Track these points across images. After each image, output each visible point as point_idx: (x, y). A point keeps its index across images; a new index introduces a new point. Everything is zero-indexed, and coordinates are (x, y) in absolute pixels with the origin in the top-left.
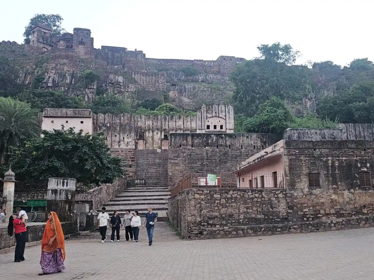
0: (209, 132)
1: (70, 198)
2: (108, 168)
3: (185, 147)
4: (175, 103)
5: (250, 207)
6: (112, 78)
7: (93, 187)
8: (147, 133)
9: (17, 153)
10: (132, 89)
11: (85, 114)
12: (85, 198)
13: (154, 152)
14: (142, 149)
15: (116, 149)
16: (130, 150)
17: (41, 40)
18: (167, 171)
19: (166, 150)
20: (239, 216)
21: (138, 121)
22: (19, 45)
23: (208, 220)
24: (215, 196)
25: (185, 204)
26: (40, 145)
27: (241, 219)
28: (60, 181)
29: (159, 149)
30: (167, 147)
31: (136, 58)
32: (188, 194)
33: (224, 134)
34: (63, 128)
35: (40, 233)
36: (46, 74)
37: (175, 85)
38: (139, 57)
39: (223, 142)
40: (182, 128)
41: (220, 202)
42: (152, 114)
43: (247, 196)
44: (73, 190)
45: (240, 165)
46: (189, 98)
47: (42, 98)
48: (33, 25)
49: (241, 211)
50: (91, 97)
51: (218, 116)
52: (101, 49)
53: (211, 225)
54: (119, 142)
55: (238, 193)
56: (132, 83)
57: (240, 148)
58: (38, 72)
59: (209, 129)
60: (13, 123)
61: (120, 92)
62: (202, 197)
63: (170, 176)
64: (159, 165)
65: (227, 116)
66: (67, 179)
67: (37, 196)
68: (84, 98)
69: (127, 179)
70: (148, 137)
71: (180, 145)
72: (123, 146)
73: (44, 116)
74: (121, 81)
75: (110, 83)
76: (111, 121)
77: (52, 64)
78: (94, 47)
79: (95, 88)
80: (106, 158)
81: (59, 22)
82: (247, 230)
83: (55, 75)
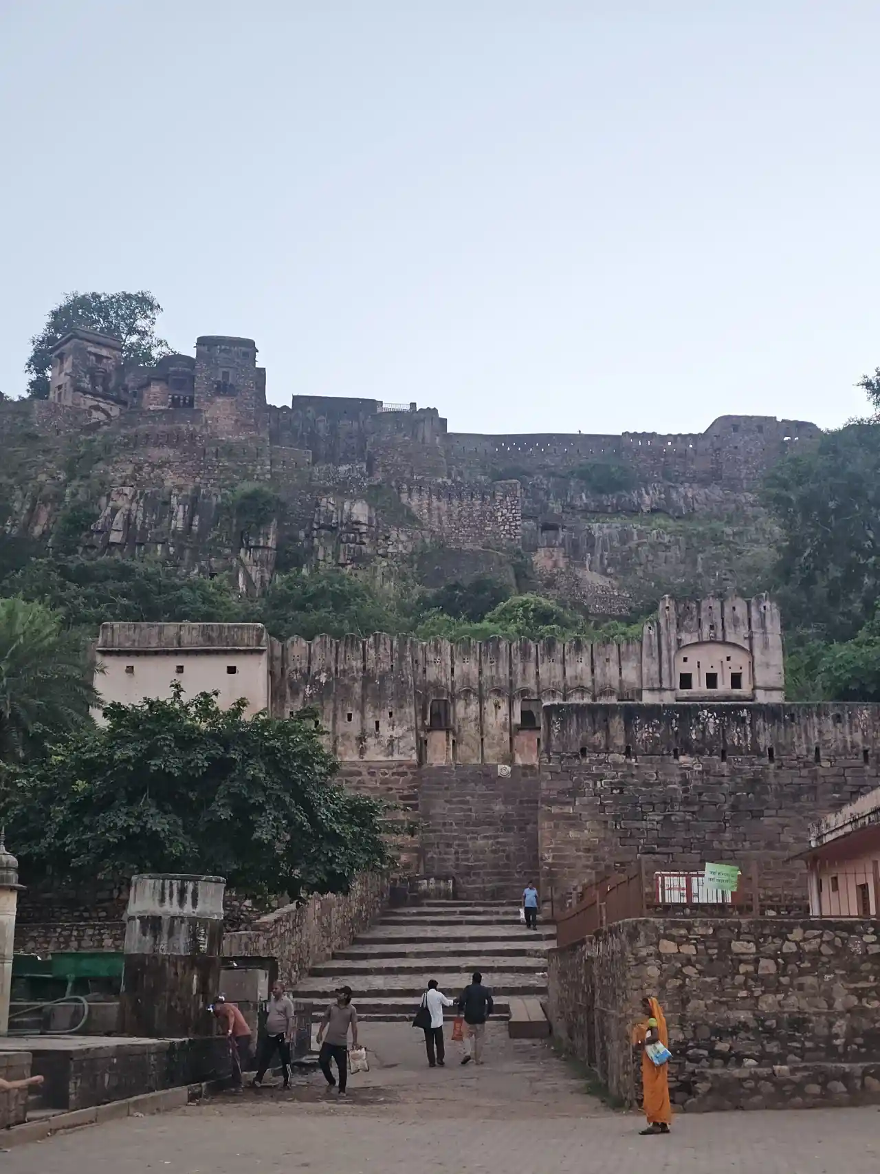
0: (687, 699)
1: (204, 948)
2: (335, 838)
3: (602, 756)
4: (555, 592)
5: (871, 989)
6: (331, 508)
7: (274, 904)
8: (460, 705)
9: (19, 785)
10: (400, 547)
11: (242, 639)
12: (246, 949)
13: (486, 775)
14: (443, 763)
15: (353, 763)
16: (401, 770)
17: (86, 384)
18: (534, 844)
19: (532, 767)
20: (831, 1025)
21: (426, 662)
22: (11, 401)
23: (713, 1038)
24: (737, 946)
25: (624, 975)
26: (100, 756)
27: (837, 1036)
28: (171, 885)
29: (504, 763)
30: (534, 756)
31: (415, 436)
32: (633, 936)
33: (748, 708)
34: (177, 695)
35: (107, 1077)
36: (104, 500)
37: (554, 528)
38: (426, 430)
39: (746, 735)
40: (589, 684)
41: (756, 971)
42: (475, 633)
43: (858, 949)
44: (216, 917)
45: (818, 826)
46: (604, 573)
47: (94, 584)
48: (57, 331)
49: (838, 1005)
50: (258, 576)
51: (720, 638)
52: (291, 407)
53: (725, 1058)
54: (361, 739)
55: (825, 938)
56: (399, 525)
57: (811, 757)
58: (75, 492)
59: (690, 687)
60: (5, 680)
61: (359, 559)
62: (689, 950)
63: (547, 864)
64: (506, 823)
65: (757, 638)
66: (195, 880)
67: (79, 939)
68: (234, 581)
69: (391, 876)
70: (464, 719)
71: (583, 751)
72: (375, 754)
73: (100, 652)
74: (363, 519)
75: (322, 527)
76: (333, 664)
77: (124, 466)
78: (268, 403)
79: (270, 544)
80: (326, 800)
81: (147, 317)
82: (863, 1077)
83: (134, 505)
